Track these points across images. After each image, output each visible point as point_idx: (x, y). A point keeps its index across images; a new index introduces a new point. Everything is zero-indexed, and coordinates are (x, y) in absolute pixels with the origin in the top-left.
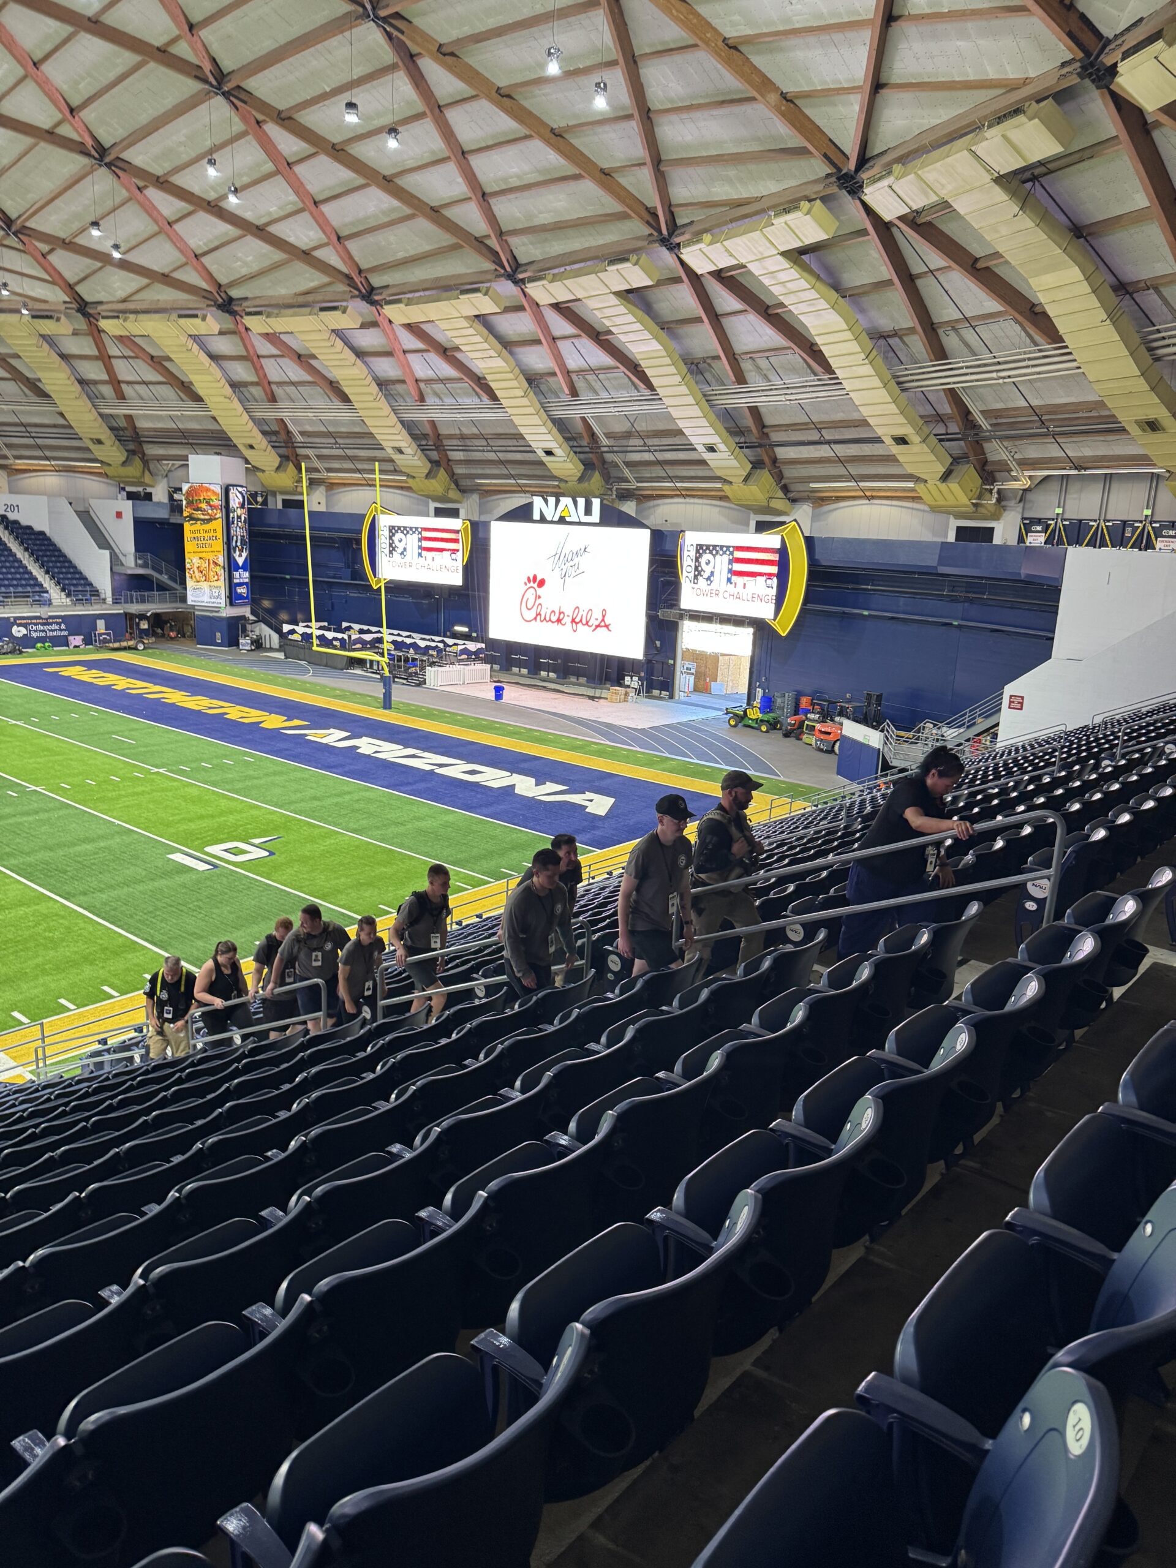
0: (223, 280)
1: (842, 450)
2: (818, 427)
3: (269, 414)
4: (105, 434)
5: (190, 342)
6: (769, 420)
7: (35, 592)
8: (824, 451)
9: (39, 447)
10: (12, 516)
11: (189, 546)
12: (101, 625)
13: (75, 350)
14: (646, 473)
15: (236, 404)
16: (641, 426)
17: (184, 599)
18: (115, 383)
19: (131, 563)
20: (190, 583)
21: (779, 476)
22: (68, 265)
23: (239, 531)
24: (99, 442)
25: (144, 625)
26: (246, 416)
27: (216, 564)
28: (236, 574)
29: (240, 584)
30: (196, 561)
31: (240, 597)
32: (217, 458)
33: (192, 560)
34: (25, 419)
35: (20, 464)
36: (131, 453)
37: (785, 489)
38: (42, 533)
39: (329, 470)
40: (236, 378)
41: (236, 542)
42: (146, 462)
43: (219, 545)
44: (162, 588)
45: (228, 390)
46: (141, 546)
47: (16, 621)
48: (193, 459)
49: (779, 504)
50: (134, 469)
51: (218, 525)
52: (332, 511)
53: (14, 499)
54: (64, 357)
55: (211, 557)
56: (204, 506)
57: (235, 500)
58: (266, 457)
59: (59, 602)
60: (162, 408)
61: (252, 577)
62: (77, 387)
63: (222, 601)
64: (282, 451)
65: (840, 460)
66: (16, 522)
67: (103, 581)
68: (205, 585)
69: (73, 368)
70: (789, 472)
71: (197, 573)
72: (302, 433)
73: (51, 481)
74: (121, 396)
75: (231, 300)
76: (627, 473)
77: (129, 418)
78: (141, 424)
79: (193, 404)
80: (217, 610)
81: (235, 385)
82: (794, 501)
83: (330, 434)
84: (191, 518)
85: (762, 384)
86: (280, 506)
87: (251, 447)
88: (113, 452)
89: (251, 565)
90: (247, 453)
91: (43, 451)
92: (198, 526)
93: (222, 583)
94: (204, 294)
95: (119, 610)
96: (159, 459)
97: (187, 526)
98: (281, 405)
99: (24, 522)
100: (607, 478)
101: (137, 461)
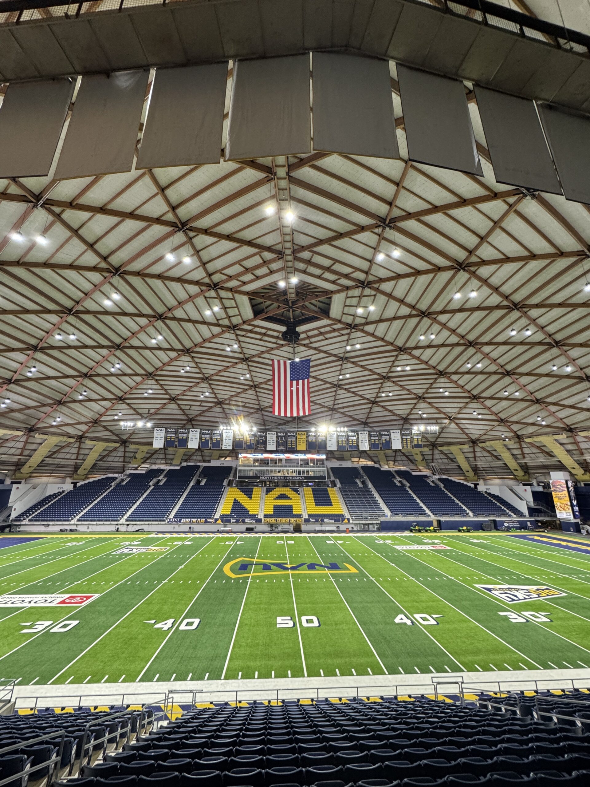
0: (569, 424)
3: (581, 458)
4: (518, 468)
5: (555, 442)
7: (504, 514)
9: (495, 473)
10: (488, 491)
11: (555, 500)
12: (529, 524)
13: (511, 447)
15: (569, 456)
17: (556, 516)
18: (523, 454)
19: (532, 504)
20: (557, 511)
22: (515, 427)
23: (573, 494)
25: (540, 524)
26: (572, 459)
27: (567, 505)
28: (575, 508)
29: (576, 511)
30: (559, 504)
31: (577, 515)
32: (562, 472)
33: (557, 503)
34: (492, 466)
35: (488, 477)
36: (525, 472)
38: (498, 496)
40: (568, 449)
41: (572, 498)
42: (529, 474)
43: (567, 498)
44: (545, 512)
45: (566, 453)
46: (535, 500)
47: (505, 522)
48: (552, 473)
50: (526, 477)
51: (566, 492)
53: (488, 487)
54: (509, 449)
55: (565, 502)
56: (559, 487)
57: (570, 484)
58: (579, 472)
59: (515, 518)
60: (539, 459)
61: (579, 509)
62: (511, 457)
63: (572, 517)
64: (585, 469)
66: (490, 493)
67: (526, 512)
68: (564, 512)
69: (511, 452)
71: (560, 508)
73: (497, 481)
74: (524, 457)
75: (571, 428)
77: (526, 463)
78: (528, 464)
79: (550, 458)
80: (570, 520)
81: (568, 451)
84: (554, 490)
86: (583, 485)
87: (574, 468)
88: (520, 473)
89: (578, 505)
90: (572, 470)
91: (496, 474)
92: (558, 493)
93: (571, 511)
94: (562, 428)
95: (533, 519)
96: (534, 474)
97: (553, 493)
98: (585, 455)
99: (492, 493)
101: (527, 475)
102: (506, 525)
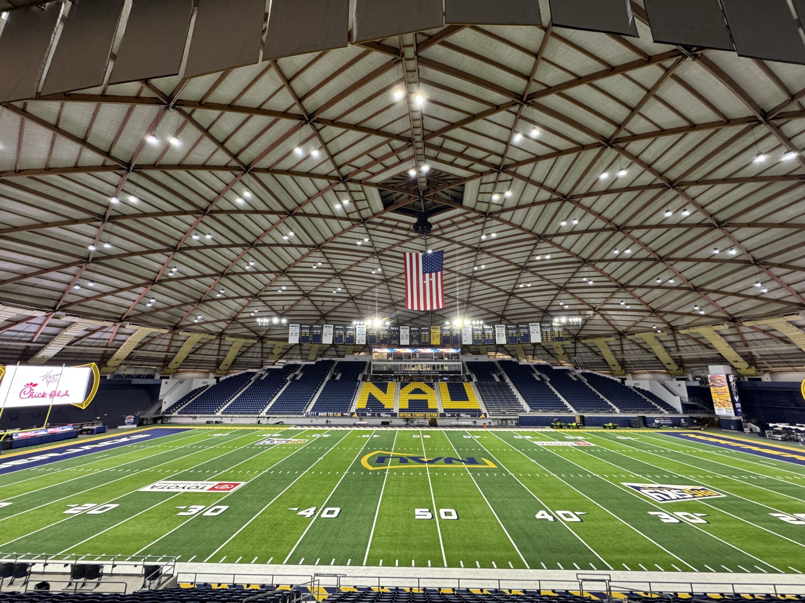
0: (731, 313)
3: (745, 350)
4: (671, 361)
5: (714, 332)
7: (655, 410)
9: (644, 367)
10: (637, 386)
11: (713, 395)
12: (683, 421)
13: (664, 339)
15: (731, 349)
17: (714, 413)
18: (677, 347)
19: (686, 400)
20: (716, 408)
22: (668, 318)
23: (734, 390)
24: (669, 364)
25: (695, 421)
26: (734, 352)
27: (727, 401)
28: (736, 404)
29: (738, 408)
30: (718, 400)
31: (739, 412)
32: (722, 366)
33: (716, 398)
34: (641, 359)
35: (637, 372)
36: (679, 366)
38: (648, 391)
39: (773, 367)
40: (730, 340)
41: (734, 393)
42: (684, 368)
43: (728, 394)
44: (702, 409)
45: (728, 345)
46: (690, 396)
47: (655, 418)
48: (710, 367)
50: (681, 372)
51: (727, 387)
52: (774, 381)
53: (636, 382)
54: (661, 341)
55: (725, 399)
56: (718, 381)
57: (731, 378)
58: (743, 365)
59: (667, 414)
60: (695, 352)
61: (741, 405)
62: (664, 350)
63: (733, 414)
64: (750, 362)
66: (639, 388)
67: (679, 408)
68: (724, 408)
69: (663, 344)
71: (719, 404)
72: (760, 355)
73: (648, 376)
74: (678, 350)
75: (734, 318)
77: (680, 356)
78: (683, 358)
79: (708, 350)
80: (730, 417)
81: (730, 343)
83: (777, 355)
84: (713, 386)
86: (746, 380)
87: (736, 361)
88: (674, 367)
89: (740, 401)
90: (733, 364)
91: (645, 368)
92: (717, 388)
93: (732, 407)
94: (723, 318)
95: (687, 416)
96: (690, 367)
97: (712, 389)
98: (750, 347)
99: (641, 388)
101: (682, 369)
102: (657, 421)
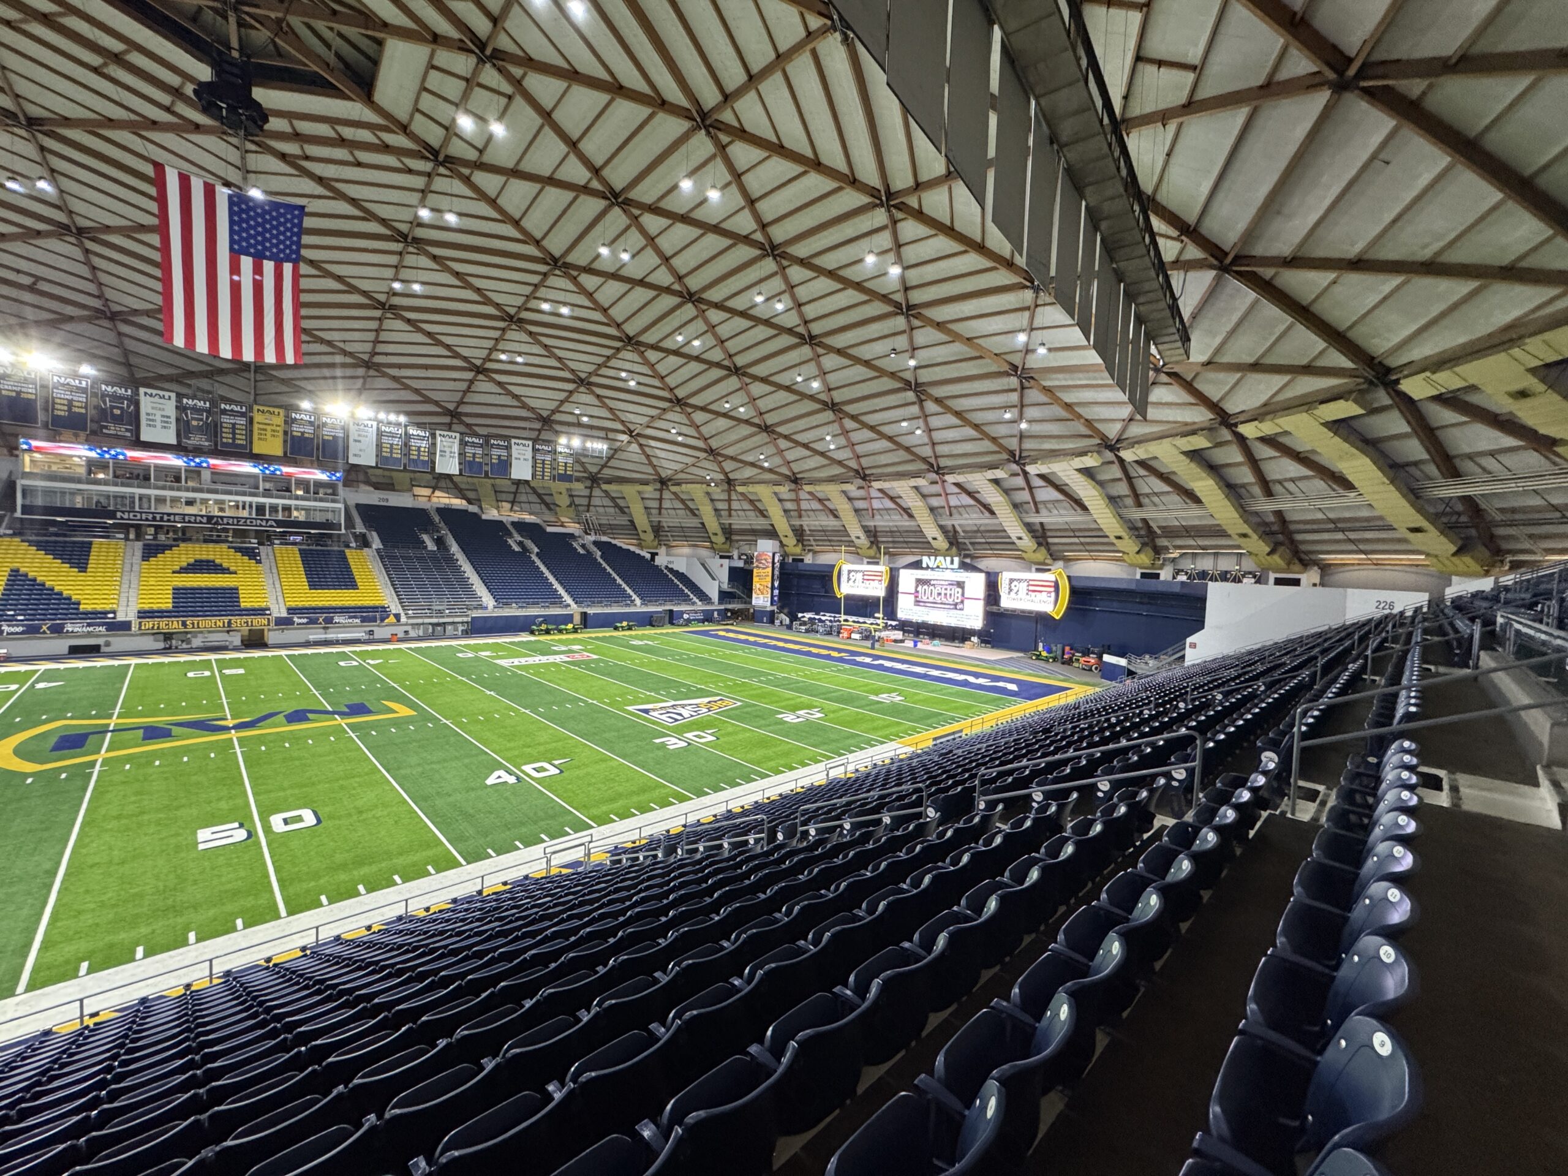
0: (796, 471)
1: (1082, 540)
2: (1073, 531)
3: (797, 523)
4: (719, 532)
5: (773, 495)
6: (1047, 527)
7: (686, 600)
8: (1076, 540)
9: (685, 536)
10: (670, 566)
11: (755, 579)
12: (716, 614)
13: (715, 497)
14: (978, 547)
15: (785, 519)
16: (982, 528)
17: (750, 603)
18: (730, 510)
19: (725, 587)
20: (754, 596)
21: (1048, 550)
22: (728, 466)
23: (777, 573)
24: (716, 534)
25: (729, 614)
26: (787, 524)
27: (767, 587)
28: (775, 591)
29: (776, 596)
30: (758, 586)
31: (775, 601)
32: (771, 541)
33: (756, 584)
34: (683, 525)
35: (674, 543)
36: (727, 539)
37: (1051, 555)
38: (683, 573)
39: (817, 545)
40: (786, 508)
41: (776, 577)
42: (731, 542)
43: (769, 579)
44: (740, 597)
45: (783, 513)
46: (730, 580)
47: (685, 612)
48: (759, 541)
49: (1049, 561)
50: (727, 546)
51: (770, 570)
52: (815, 563)
53: (670, 559)
54: (712, 500)
55: (765, 584)
56: (763, 562)
57: (777, 559)
58: (791, 541)
59: (700, 606)
60: (748, 520)
61: (779, 592)
62: (713, 513)
63: (769, 603)
64: (798, 538)
65: (1082, 544)
66: (672, 569)
67: (715, 596)
68: (761, 596)
69: (714, 504)
70: (1054, 548)
71: (758, 591)
72: (809, 530)
73: (686, 550)
74: (730, 515)
75: (797, 478)
76: (970, 547)
77: (730, 524)
78: (733, 527)
79: (762, 518)
80: (765, 607)
81: (785, 511)
82: (1054, 560)
83: (823, 531)
84: (757, 567)
85: (1047, 513)
86: (791, 560)
87: (786, 536)
88: (720, 539)
89: (780, 587)
90: (783, 539)
91: (686, 538)
92: (760, 570)
93: (769, 595)
94: (787, 476)
95: (722, 607)
96: (737, 541)
97: (755, 571)
98: (803, 519)
99: (676, 568)
100: (959, 549)
101: (728, 543)
102: (686, 616)
